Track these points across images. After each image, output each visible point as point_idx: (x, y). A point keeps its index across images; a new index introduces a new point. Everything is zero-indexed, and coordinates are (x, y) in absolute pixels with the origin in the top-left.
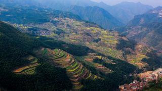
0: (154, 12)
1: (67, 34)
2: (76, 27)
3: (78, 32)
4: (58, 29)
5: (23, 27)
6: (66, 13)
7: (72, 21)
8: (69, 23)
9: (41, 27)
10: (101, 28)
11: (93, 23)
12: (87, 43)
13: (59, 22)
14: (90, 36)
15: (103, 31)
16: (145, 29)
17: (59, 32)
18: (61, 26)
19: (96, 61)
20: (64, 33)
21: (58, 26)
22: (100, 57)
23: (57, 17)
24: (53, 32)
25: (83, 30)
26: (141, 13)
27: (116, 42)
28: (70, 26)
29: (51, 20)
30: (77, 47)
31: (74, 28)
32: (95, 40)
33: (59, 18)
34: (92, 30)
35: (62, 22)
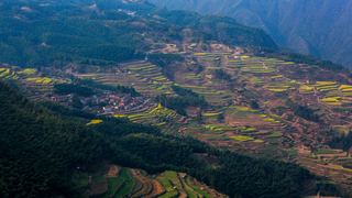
1: (214, 108)
2: (254, 80)
3: (264, 104)
4: (176, 89)
5: (37, 80)
6: (213, 22)
7: (236, 58)
8: (226, 64)
9: (108, 78)
12: (303, 150)
13: (182, 59)
14: (316, 119)
17: (182, 103)
18: (190, 76)
21: (177, 75)
23: (177, 37)
24: (157, 100)
25: (284, 94)
28: (228, 78)
29: (151, 52)
30: (257, 165)
31: (245, 85)
32: (338, 140)
33: (184, 45)
34: (323, 94)
35: (194, 59)
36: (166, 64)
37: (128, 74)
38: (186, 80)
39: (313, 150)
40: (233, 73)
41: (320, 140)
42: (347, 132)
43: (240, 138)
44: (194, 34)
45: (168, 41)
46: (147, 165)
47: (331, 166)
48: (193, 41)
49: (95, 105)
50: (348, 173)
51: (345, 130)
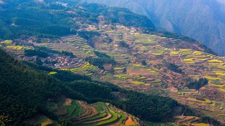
1: (120, 65)
2: (143, 48)
3: (149, 62)
4: (97, 53)
6: (117, 11)
7: (131, 34)
9: (55, 46)
10: (209, 51)
11: (186, 38)
12: (173, 90)
13: (99, 35)
14: (180, 71)
15: (214, 61)
17: (101, 61)
18: (105, 45)
21: (96, 45)
24: (86, 60)
25: (161, 57)
28: (127, 46)
29: (80, 30)
30: (149, 99)
31: (137, 51)
32: (193, 84)
33: (100, 26)
34: (184, 56)
35: (106, 35)
36: (89, 37)
37: (67, 44)
38: (102, 47)
39: (179, 89)
40: (130, 44)
41: (182, 84)
42: (198, 79)
43: (137, 83)
44: (106, 19)
45: (90, 24)
46: (87, 98)
47: (189, 99)
48: (105, 24)
49: (50, 63)
50: (199, 103)
51: (197, 78)
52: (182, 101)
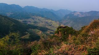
0: (73, 13)
2: (42, 20)
3: (43, 22)
8: (39, 18)
9: (27, 20)
10: (52, 20)
11: (48, 18)
12: (47, 26)
14: (48, 23)
15: (53, 22)
16: (69, 20)
17: (35, 22)
19: (51, 33)
20: (37, 22)
22: (52, 32)
23: (34, 16)
24: (33, 22)
25: (45, 21)
26: (68, 14)
27: (58, 26)
28: (39, 20)
29: (31, 17)
30: (43, 28)
34: (48, 21)
35: (36, 18)
36: (33, 19)
37: (30, 20)
38: (35, 20)
43: (41, 26)
44: (36, 16)
46: (33, 28)
49: (27, 23)
51: (50, 24)
52: (48, 28)
